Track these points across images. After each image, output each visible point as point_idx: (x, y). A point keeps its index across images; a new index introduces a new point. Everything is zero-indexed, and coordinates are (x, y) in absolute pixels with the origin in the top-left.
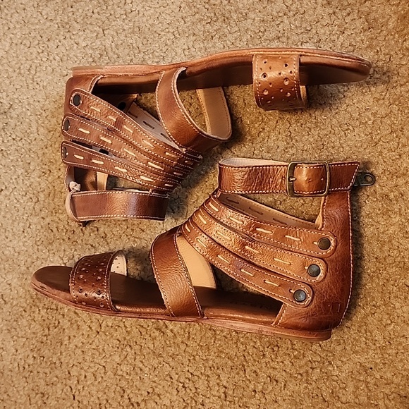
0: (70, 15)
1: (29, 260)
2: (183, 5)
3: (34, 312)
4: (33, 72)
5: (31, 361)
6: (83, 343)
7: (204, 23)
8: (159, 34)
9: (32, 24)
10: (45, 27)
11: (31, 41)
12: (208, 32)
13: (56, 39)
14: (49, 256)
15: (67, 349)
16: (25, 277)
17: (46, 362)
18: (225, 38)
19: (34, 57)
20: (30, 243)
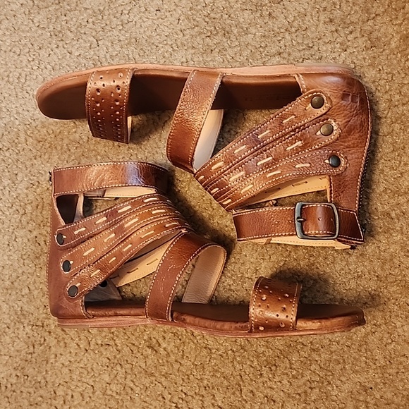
0: (64, 23)
1: (14, 275)
2: (182, 18)
3: (18, 329)
4: (23, 80)
5: (14, 380)
6: (70, 362)
7: (203, 36)
8: (157, 46)
9: (23, 31)
10: (36, 35)
11: (22, 48)
12: (208, 45)
13: (48, 47)
14: (35, 271)
15: (53, 367)
16: (9, 291)
17: (30, 381)
18: (225, 53)
19: (24, 65)
20: (15, 257)
